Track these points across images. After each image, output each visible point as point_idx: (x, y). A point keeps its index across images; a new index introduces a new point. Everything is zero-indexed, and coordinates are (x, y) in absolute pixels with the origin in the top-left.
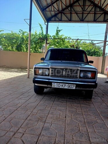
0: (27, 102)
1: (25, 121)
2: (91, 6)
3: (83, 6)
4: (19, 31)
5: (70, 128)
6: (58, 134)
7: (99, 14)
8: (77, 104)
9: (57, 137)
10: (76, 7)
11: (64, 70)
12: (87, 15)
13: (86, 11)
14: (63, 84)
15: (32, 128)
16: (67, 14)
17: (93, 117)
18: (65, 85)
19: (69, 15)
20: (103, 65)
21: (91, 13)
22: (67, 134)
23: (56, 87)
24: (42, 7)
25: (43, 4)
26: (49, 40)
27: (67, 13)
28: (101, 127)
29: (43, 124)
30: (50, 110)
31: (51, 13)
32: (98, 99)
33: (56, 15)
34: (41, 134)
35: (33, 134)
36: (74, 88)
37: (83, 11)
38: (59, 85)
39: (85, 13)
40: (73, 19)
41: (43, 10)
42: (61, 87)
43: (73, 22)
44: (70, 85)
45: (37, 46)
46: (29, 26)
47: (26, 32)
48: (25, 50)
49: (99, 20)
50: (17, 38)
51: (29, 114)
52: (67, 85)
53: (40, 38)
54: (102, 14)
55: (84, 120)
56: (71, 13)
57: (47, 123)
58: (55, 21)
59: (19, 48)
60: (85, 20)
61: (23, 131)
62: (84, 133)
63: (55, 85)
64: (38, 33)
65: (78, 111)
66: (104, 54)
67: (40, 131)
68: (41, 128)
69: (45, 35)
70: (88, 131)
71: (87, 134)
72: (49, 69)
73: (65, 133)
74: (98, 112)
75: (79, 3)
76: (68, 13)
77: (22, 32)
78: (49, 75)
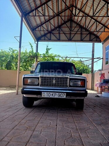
0: (15, 114)
1: (11, 131)
2: (78, 27)
3: (70, 27)
4: (9, 49)
5: (62, 135)
6: (48, 140)
7: (85, 34)
8: (69, 114)
9: (47, 143)
10: (64, 28)
11: (54, 78)
12: (74, 35)
13: (73, 31)
14: (53, 93)
15: (18, 137)
16: (56, 35)
17: (85, 124)
18: (55, 94)
19: (57, 35)
20: (93, 82)
21: (78, 34)
22: (58, 140)
23: (46, 96)
24: (31, 27)
25: (33, 24)
26: (39, 58)
27: (55, 33)
28: (94, 133)
29: (32, 132)
30: (40, 120)
31: (40, 33)
32: (90, 110)
33: (45, 35)
34: (30, 141)
35: (20, 142)
36: (65, 97)
37: (70, 31)
38: (49, 94)
39: (72, 34)
40: (61, 38)
41: (33, 29)
42: (51, 97)
43: (62, 41)
44: (60, 94)
45: (27, 64)
46: (19, 43)
47: (16, 50)
48: (15, 68)
49: (85, 39)
50: (7, 56)
51: (17, 124)
52: (57, 94)
53: (30, 56)
54: (88, 34)
55: (76, 127)
56: (59, 33)
57: (36, 131)
58: (45, 40)
59: (9, 67)
60: (72, 40)
61: (9, 139)
62: (76, 138)
63: (45, 95)
64: (28, 51)
65: (70, 120)
66: (93, 71)
67: (28, 139)
68: (29, 136)
69: (35, 53)
70: (80, 136)
71: (79, 139)
72: (38, 78)
73: (56, 139)
74: (91, 120)
75: (66, 25)
76: (57, 33)
77: (12, 50)
78: (38, 85)
